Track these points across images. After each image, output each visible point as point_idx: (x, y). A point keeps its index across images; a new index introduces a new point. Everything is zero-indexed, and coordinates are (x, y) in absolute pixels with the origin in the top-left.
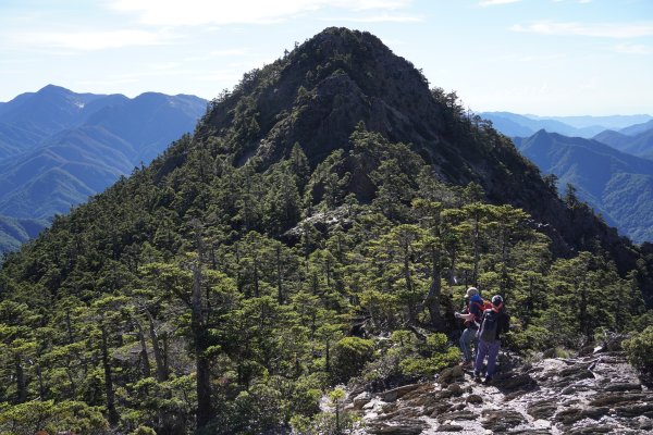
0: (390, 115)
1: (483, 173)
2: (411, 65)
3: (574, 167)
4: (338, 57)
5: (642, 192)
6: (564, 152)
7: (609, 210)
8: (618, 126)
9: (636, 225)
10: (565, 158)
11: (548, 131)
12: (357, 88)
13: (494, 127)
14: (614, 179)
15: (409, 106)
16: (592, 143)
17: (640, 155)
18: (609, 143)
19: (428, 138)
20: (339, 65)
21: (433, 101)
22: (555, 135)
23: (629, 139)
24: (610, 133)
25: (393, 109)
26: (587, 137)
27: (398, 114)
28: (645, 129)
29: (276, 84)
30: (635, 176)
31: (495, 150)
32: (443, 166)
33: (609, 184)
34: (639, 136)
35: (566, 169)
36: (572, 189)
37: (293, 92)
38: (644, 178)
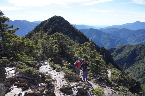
0: (65, 30)
1: (78, 38)
2: (68, 22)
3: (96, 34)
4: (57, 21)
5: (106, 38)
6: (94, 32)
7: (101, 41)
8: (103, 27)
9: (105, 44)
10: (94, 33)
11: (92, 28)
12: (60, 26)
13: (80, 31)
14: (102, 36)
15: (68, 28)
16: (99, 30)
17: (106, 32)
18: (101, 30)
19: (70, 33)
20: (57, 22)
21: (71, 27)
22: (93, 29)
23: (105, 30)
24: (102, 29)
25: (65, 29)
26: (98, 29)
27: (66, 29)
28: (107, 28)
29: (47, 24)
30: (105, 36)
31: (80, 34)
32: (73, 37)
33: (101, 37)
34: (106, 29)
35: (95, 35)
36: (91, 40)
37: (50, 26)
38: (107, 36)
